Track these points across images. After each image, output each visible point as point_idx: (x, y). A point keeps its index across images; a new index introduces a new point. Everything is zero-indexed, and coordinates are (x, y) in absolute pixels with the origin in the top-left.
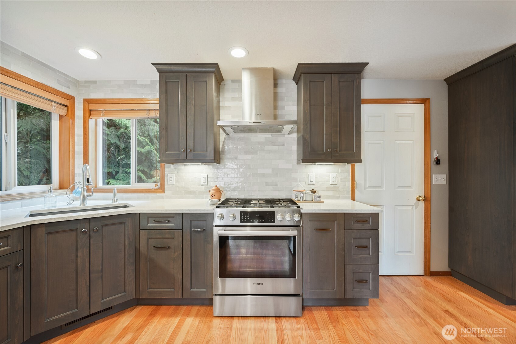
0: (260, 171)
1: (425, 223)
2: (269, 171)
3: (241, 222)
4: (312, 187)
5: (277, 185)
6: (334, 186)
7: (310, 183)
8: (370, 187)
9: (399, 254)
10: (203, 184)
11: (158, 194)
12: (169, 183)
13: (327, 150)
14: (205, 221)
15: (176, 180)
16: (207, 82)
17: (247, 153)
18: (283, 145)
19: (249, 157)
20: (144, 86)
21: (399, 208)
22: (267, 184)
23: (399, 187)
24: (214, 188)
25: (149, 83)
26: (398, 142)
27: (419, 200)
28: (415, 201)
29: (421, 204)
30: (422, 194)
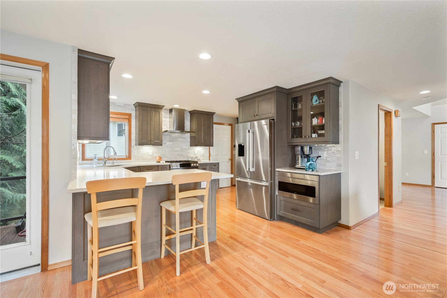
0: (176, 149)
1: (231, 168)
2: (179, 149)
3: (180, 167)
4: (196, 156)
5: (182, 155)
6: (203, 156)
7: (195, 154)
8: (215, 155)
9: (224, 180)
10: (151, 155)
11: (128, 160)
12: (133, 155)
13: (203, 142)
14: (166, 168)
15: (137, 154)
16: (159, 112)
17: (170, 141)
18: (185, 138)
19: (171, 143)
20: (120, 106)
21: (224, 163)
22: (179, 155)
23: (224, 155)
24: (158, 156)
25: (123, 105)
26: (223, 139)
27: (229, 160)
28: (228, 160)
29: (230, 161)
30: (230, 158)
